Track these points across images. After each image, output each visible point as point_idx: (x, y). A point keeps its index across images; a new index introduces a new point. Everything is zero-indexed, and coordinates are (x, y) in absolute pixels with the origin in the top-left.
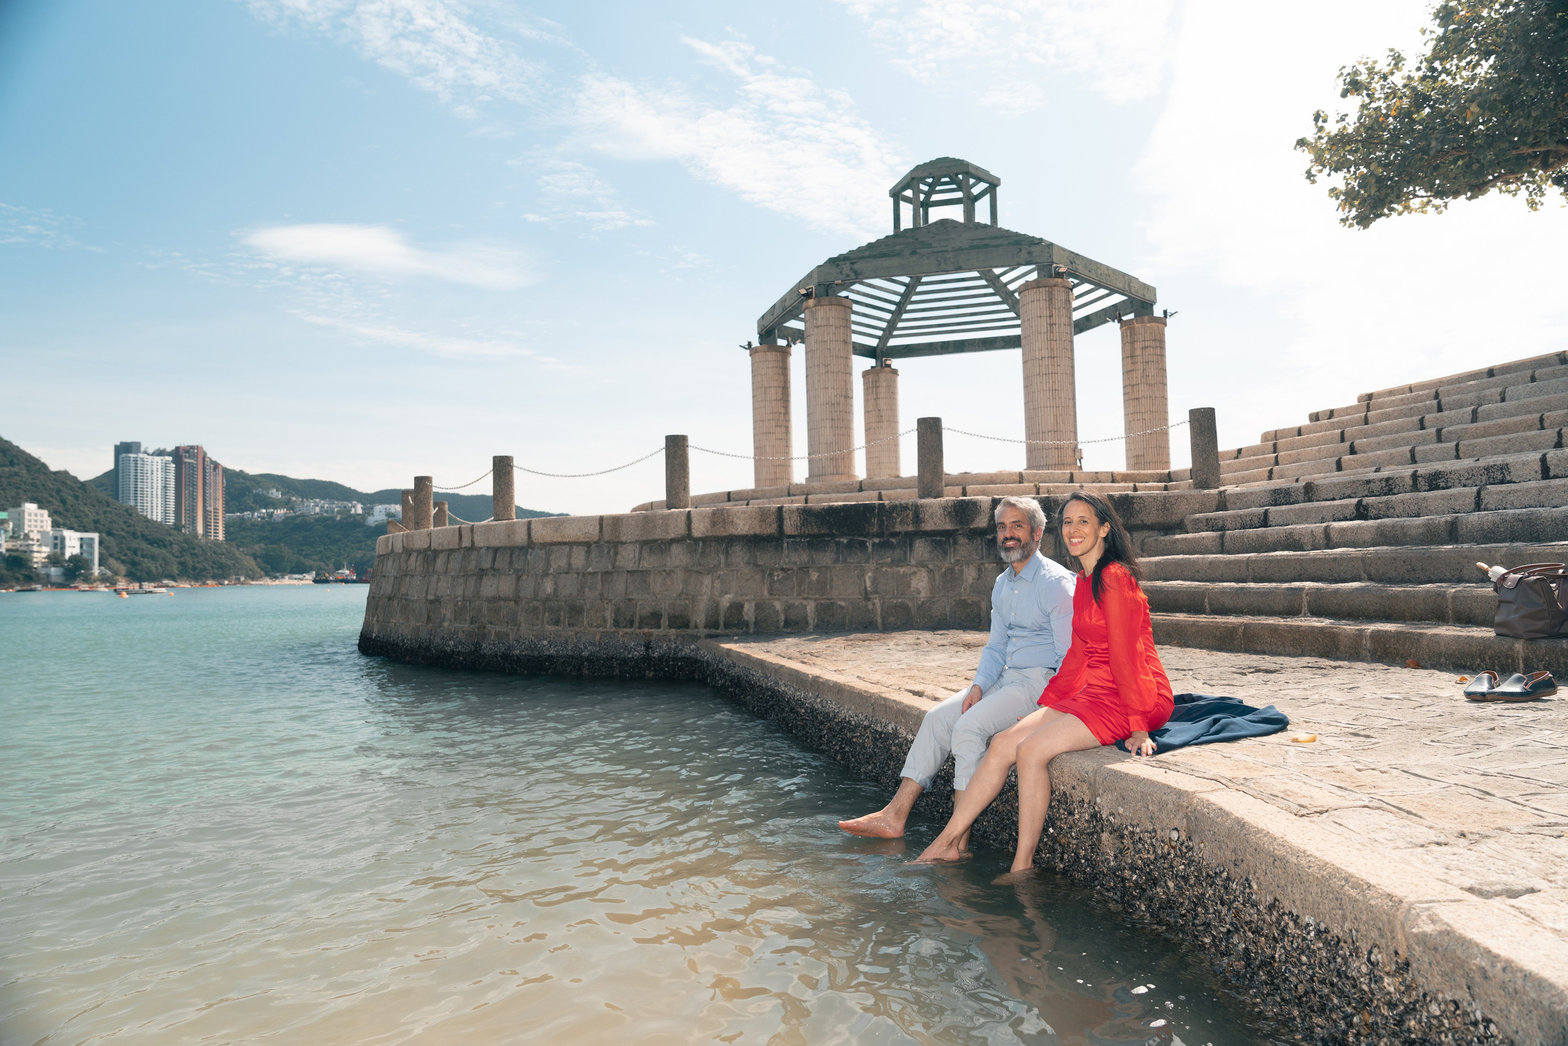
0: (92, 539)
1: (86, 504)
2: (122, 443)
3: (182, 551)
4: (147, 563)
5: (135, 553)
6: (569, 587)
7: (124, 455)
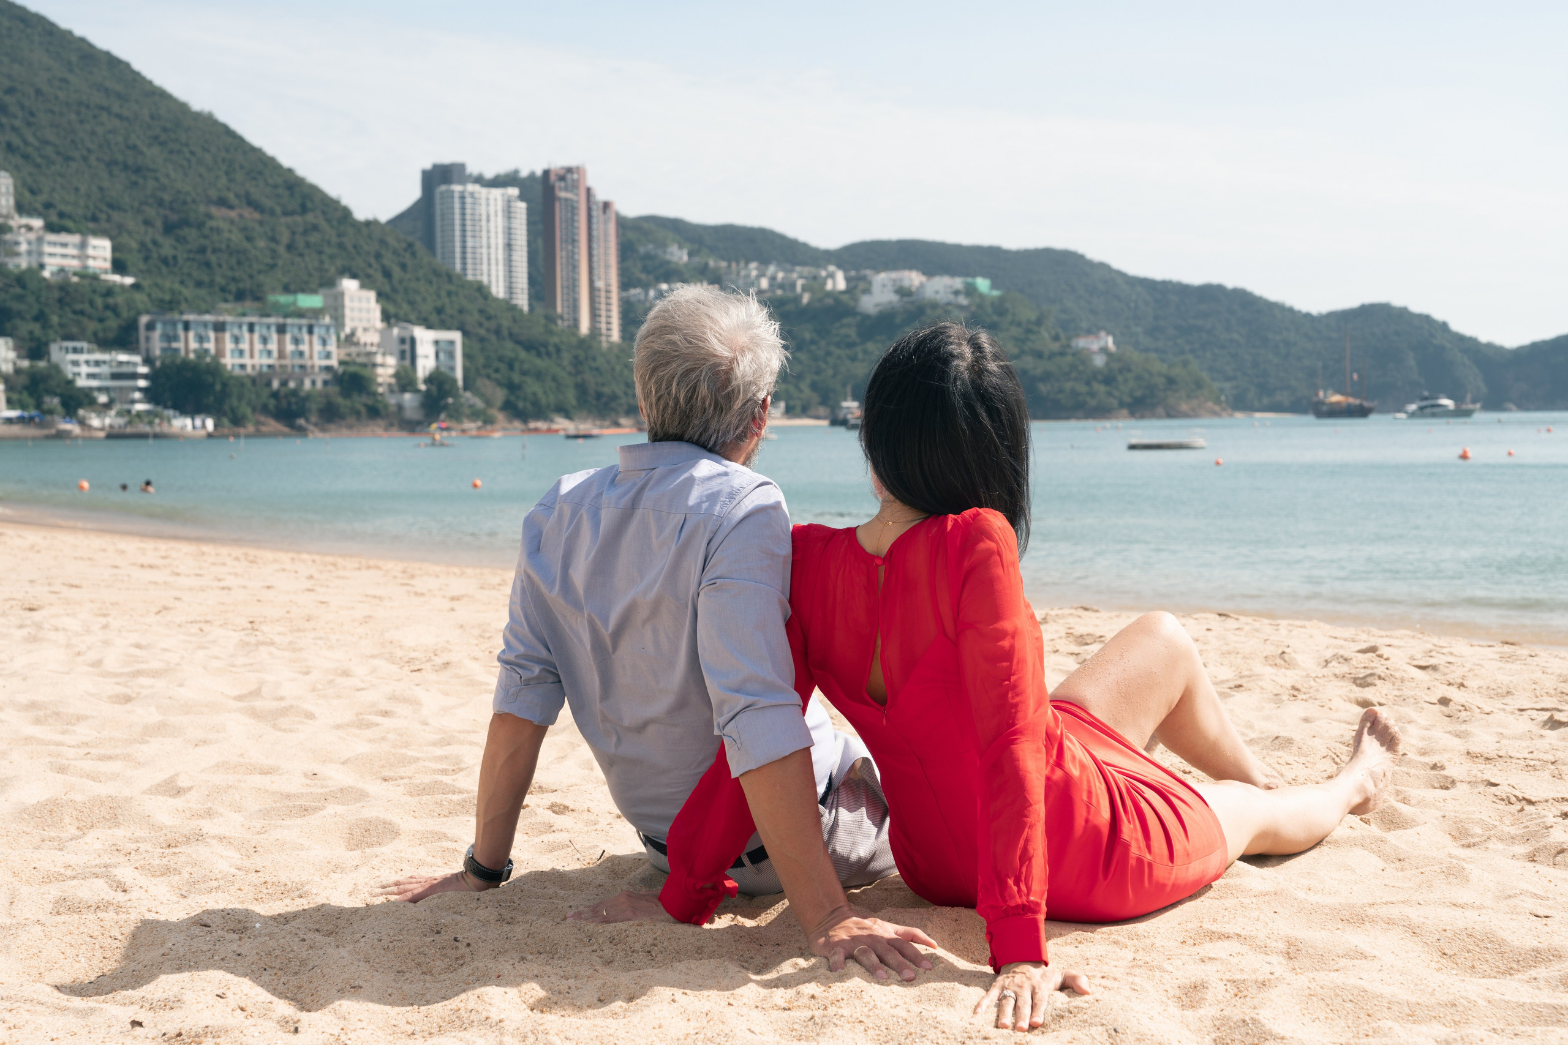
0: (452, 343)
1: (418, 279)
2: (436, 167)
3: (577, 362)
4: (532, 387)
5: (511, 367)
7: (443, 188)
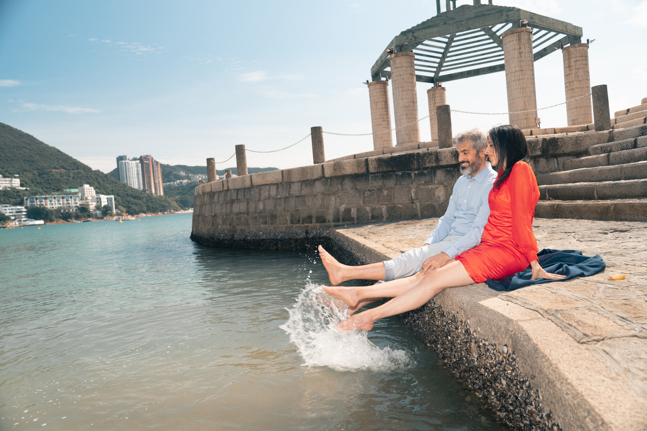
0: (111, 198)
1: (108, 184)
2: (119, 156)
3: (147, 201)
4: (134, 207)
5: (129, 203)
6: (270, 205)
7: (120, 161)
